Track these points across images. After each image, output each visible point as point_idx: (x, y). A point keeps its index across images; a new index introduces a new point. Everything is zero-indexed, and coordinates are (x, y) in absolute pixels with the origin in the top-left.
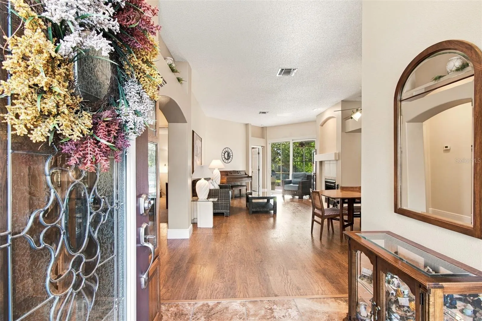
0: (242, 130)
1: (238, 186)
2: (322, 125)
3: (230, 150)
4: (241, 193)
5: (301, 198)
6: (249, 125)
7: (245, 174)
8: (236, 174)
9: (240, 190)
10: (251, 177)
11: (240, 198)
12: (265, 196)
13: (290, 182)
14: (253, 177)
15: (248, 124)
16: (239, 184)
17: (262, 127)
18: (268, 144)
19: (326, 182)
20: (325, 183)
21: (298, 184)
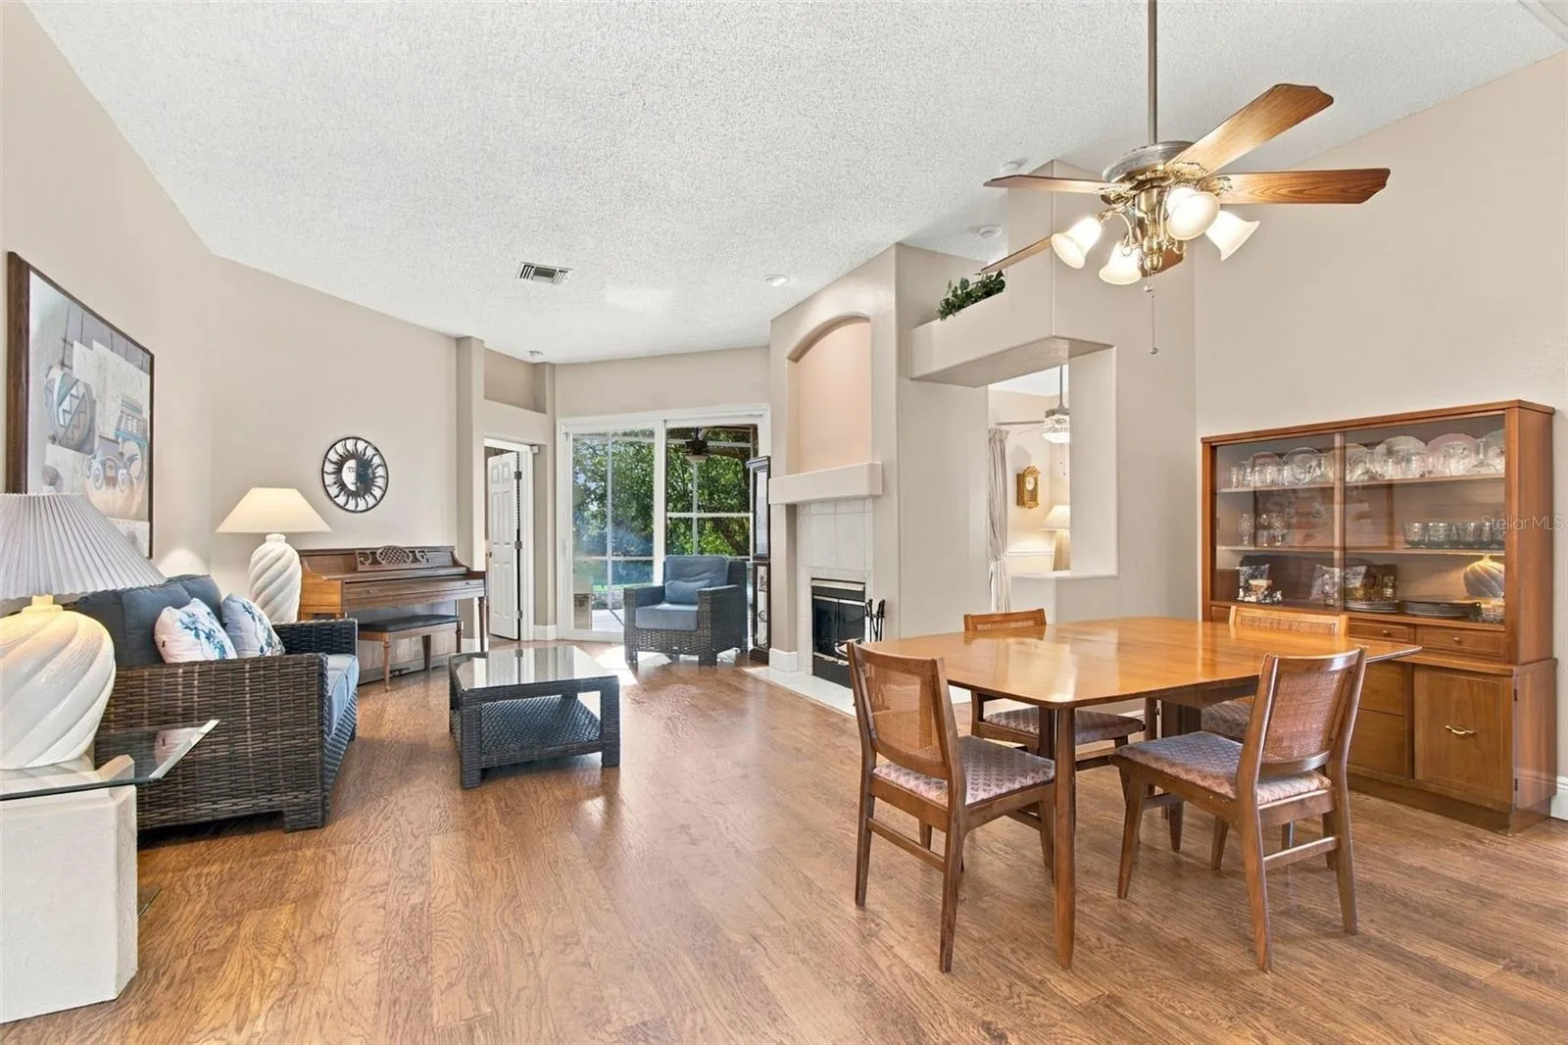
0: (439, 364)
1: (413, 620)
2: (797, 356)
3: (370, 452)
4: (433, 653)
5: (709, 660)
6: (475, 346)
7: (450, 564)
8: (405, 566)
9: (427, 641)
10: (481, 575)
11: (427, 680)
12: (551, 679)
13: (658, 596)
14: (491, 577)
15: (467, 338)
16: (420, 609)
17: (535, 365)
18: (560, 438)
19: (815, 591)
20: (813, 594)
21: (695, 604)
